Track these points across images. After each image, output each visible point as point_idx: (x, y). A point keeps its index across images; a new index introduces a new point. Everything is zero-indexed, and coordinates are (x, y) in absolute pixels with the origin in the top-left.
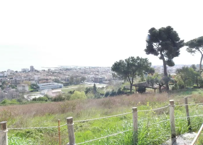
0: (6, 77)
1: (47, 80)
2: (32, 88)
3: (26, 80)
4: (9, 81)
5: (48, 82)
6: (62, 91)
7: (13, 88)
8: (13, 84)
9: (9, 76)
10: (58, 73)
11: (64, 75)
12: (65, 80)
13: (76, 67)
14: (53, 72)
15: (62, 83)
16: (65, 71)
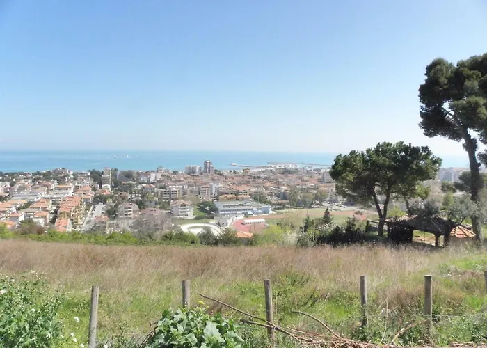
0: (153, 183)
1: (237, 194)
2: (202, 209)
3: (191, 191)
4: (157, 193)
5: (238, 200)
6: (266, 222)
7: (162, 208)
8: (165, 199)
9: (159, 181)
10: (266, 178)
11: (278, 183)
12: (278, 195)
13: (310, 167)
14: (254, 178)
15: (269, 203)
16: (283, 176)
